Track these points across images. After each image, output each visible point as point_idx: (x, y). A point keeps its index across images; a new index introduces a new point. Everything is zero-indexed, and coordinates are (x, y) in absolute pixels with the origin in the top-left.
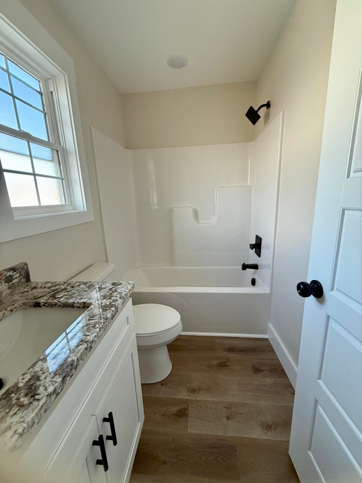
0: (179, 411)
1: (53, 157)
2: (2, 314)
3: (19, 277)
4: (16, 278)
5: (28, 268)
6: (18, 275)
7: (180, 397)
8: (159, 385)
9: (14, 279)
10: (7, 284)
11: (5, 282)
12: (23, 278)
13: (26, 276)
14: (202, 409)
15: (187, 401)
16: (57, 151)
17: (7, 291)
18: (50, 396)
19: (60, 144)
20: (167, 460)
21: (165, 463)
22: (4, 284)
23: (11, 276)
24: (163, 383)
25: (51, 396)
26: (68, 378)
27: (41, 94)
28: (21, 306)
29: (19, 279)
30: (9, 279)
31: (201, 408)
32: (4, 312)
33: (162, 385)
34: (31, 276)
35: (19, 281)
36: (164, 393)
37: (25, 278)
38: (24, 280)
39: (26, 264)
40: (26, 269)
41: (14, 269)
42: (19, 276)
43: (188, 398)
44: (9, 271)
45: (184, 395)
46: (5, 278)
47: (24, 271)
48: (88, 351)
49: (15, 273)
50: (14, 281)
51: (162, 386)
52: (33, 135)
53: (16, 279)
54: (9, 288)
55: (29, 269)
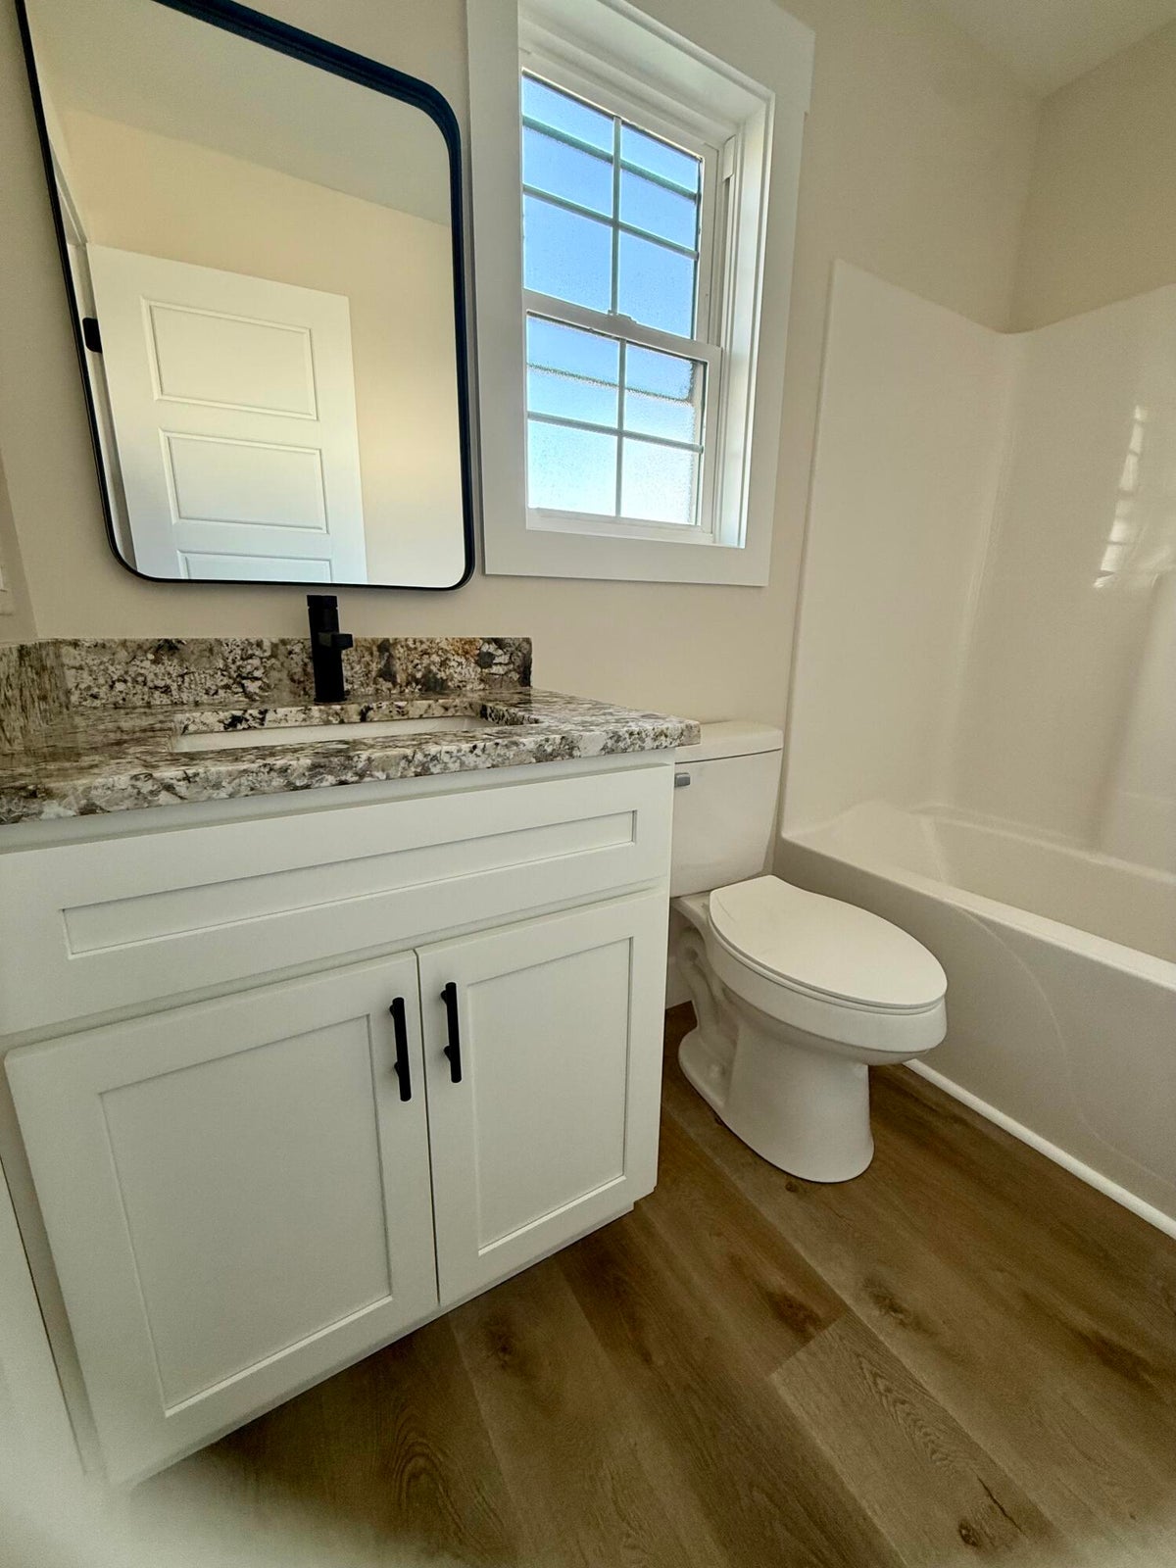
0: (785, 1297)
1: (691, 391)
2: (426, 707)
3: (506, 665)
4: (500, 664)
5: (530, 652)
6: (504, 659)
7: (820, 1270)
8: (783, 1182)
9: (496, 664)
10: (479, 670)
11: (476, 663)
12: (514, 670)
13: (522, 669)
14: (876, 1384)
15: (839, 1309)
16: (705, 364)
17: (477, 682)
18: (271, 770)
19: (719, 345)
20: (659, 1361)
21: (647, 1358)
22: (473, 665)
23: (491, 656)
24: (796, 1185)
25: (273, 774)
26: (331, 779)
27: (696, 198)
28: (465, 708)
29: (506, 668)
30: (485, 661)
31: (875, 1375)
32: (431, 702)
33: (791, 1188)
34: (533, 673)
35: (506, 673)
36: (777, 1212)
37: (519, 673)
38: (515, 676)
39: (528, 641)
40: (525, 652)
41: (499, 643)
42: (506, 662)
43: (849, 1302)
44: (489, 643)
45: (839, 1276)
46: (478, 655)
47: (520, 654)
48: (413, 769)
49: (500, 652)
50: (495, 669)
51: (789, 1190)
52: (638, 323)
53: (499, 667)
54: (482, 680)
55: (533, 656)
